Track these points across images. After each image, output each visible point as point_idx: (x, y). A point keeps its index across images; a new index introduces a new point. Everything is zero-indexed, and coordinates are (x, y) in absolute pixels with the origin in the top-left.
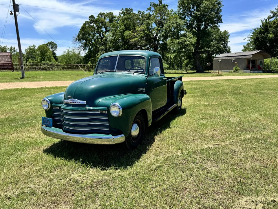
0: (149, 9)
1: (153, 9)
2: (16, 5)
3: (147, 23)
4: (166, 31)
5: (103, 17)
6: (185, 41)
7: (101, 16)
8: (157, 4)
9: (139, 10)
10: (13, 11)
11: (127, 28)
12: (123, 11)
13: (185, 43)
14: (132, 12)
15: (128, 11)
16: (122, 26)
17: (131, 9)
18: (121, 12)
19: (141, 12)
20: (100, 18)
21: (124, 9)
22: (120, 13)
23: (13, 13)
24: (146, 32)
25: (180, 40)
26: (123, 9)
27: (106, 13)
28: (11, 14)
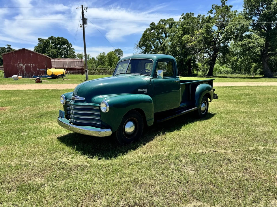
0: (210, 12)
1: (214, 11)
2: (85, 19)
3: (206, 26)
4: (228, 34)
5: (164, 24)
6: (250, 43)
7: (161, 23)
8: (219, 6)
9: (199, 14)
10: (82, 24)
11: (185, 33)
12: (183, 16)
13: (250, 45)
14: (193, 16)
15: (189, 15)
16: (181, 31)
17: (192, 13)
18: (182, 17)
19: (201, 15)
20: (160, 24)
21: (185, 14)
22: (180, 18)
23: (82, 25)
24: (205, 36)
25: (243, 42)
26: (183, 14)
27: (166, 20)
28: (81, 26)
